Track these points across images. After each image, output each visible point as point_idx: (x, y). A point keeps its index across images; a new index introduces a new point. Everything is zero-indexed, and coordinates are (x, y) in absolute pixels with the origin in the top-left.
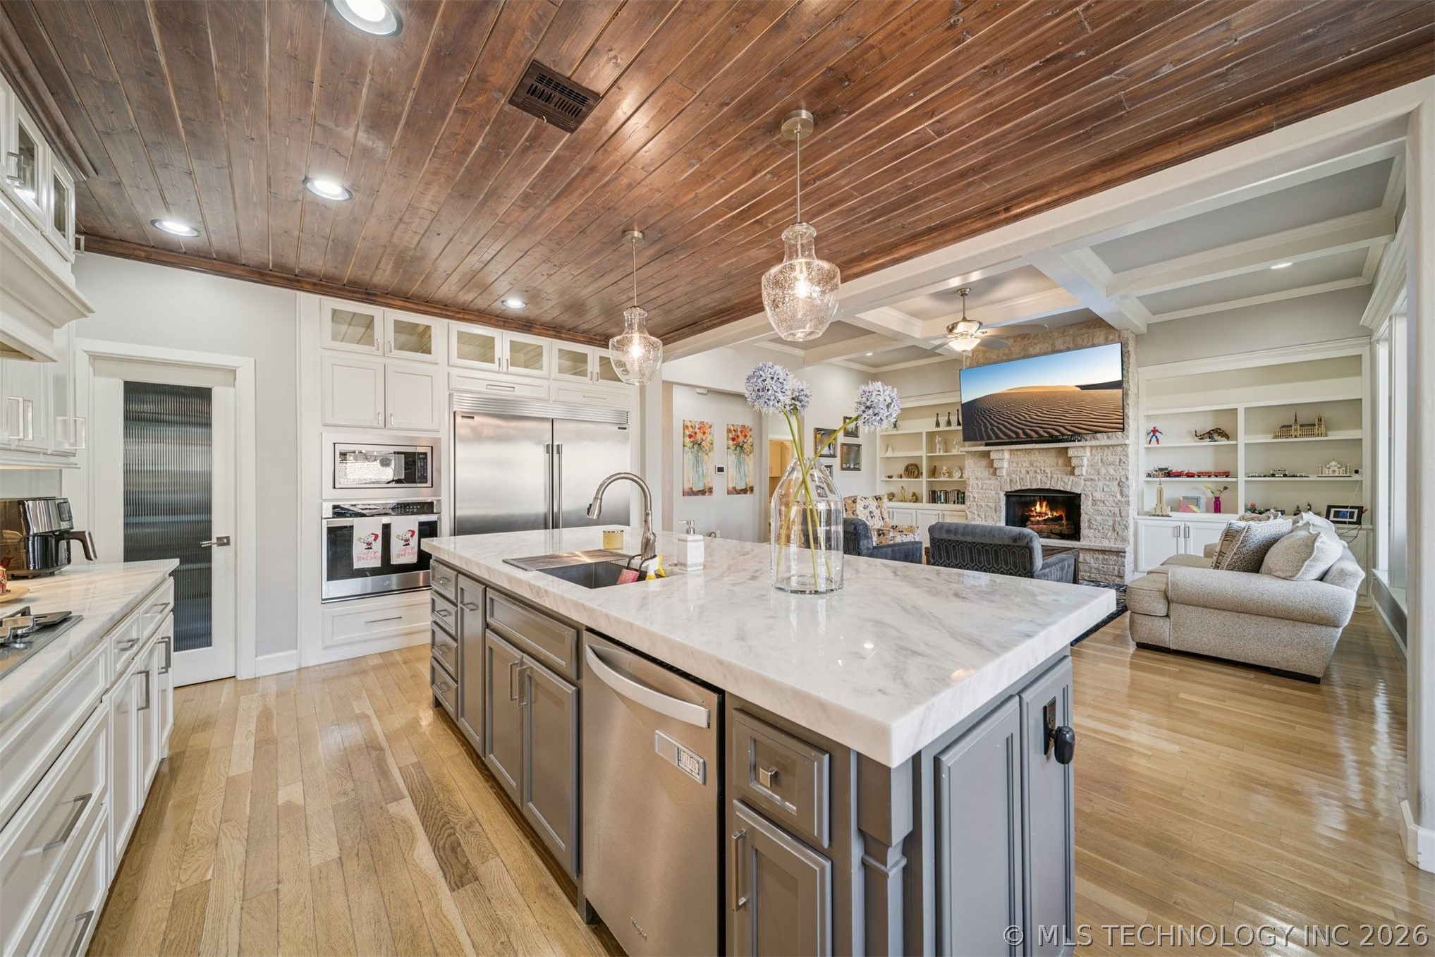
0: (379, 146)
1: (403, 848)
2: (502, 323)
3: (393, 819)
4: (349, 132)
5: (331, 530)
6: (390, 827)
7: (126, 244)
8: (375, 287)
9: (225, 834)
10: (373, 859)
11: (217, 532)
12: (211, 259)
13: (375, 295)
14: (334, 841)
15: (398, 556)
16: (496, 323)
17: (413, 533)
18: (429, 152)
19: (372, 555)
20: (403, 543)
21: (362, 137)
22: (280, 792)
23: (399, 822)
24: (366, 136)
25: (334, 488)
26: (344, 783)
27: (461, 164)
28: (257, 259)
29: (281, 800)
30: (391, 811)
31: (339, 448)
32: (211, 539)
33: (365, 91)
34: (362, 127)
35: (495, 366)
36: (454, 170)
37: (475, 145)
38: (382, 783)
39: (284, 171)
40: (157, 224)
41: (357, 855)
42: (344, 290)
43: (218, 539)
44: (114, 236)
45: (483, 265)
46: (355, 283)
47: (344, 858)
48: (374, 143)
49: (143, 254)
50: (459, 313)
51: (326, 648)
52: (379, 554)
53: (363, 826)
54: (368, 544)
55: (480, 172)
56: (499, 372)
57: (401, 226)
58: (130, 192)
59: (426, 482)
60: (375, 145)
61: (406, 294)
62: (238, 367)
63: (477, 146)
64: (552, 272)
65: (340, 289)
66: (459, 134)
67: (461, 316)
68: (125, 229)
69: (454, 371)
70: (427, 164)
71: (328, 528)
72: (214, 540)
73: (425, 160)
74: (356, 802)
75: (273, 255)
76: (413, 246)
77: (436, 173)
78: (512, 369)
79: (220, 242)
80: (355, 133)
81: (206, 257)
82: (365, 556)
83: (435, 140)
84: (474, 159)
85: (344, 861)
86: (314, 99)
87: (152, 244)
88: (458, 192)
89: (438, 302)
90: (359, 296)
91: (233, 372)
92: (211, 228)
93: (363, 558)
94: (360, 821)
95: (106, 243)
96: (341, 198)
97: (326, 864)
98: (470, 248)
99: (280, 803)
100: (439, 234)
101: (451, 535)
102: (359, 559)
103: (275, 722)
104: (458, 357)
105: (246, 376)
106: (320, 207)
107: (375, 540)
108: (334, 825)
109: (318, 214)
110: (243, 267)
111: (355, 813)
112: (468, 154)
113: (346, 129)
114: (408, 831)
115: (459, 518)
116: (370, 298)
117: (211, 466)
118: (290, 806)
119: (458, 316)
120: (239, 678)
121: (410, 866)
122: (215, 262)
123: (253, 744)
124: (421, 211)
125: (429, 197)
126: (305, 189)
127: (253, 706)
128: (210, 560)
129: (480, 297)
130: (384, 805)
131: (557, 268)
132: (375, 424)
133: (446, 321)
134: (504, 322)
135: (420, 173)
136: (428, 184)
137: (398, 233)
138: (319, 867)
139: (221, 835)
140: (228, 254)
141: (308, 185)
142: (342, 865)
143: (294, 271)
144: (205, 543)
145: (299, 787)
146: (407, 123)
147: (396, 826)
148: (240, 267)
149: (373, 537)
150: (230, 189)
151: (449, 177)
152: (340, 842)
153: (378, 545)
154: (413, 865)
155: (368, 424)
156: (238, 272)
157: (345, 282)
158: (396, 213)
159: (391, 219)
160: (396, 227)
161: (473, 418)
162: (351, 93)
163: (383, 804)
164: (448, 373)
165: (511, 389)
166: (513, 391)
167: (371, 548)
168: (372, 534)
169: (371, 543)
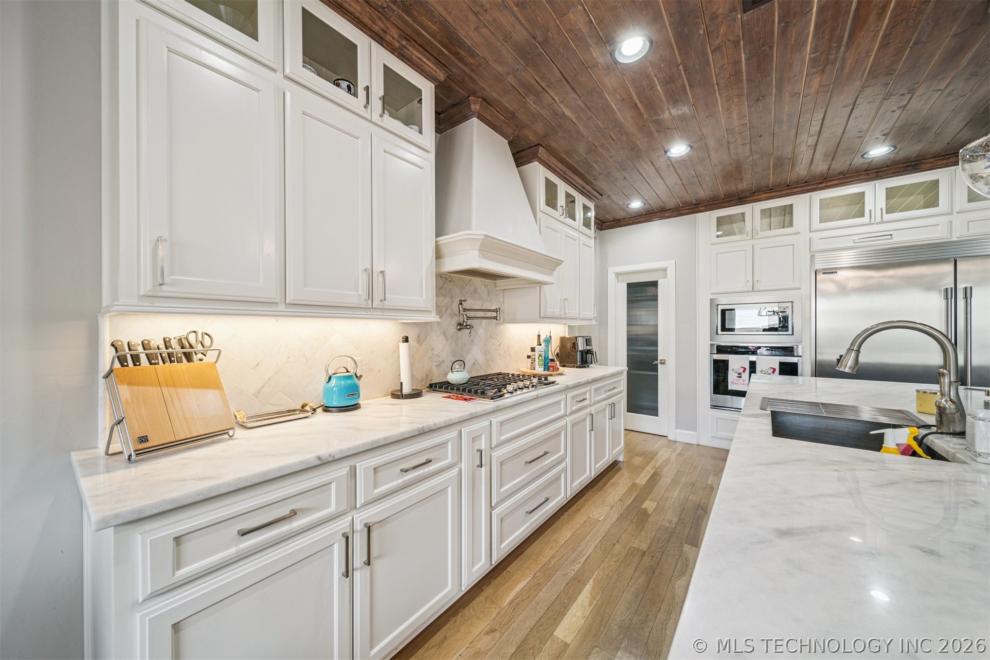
0: (685, 110)
1: (675, 573)
2: (874, 175)
3: (682, 554)
4: (667, 113)
5: (716, 361)
6: (677, 557)
7: (625, 220)
8: (743, 191)
9: (617, 506)
10: (657, 566)
11: (660, 358)
12: (655, 213)
13: (746, 197)
14: (649, 542)
16: (866, 177)
17: (775, 369)
18: (714, 90)
19: (742, 382)
21: (675, 112)
22: (646, 502)
23: (684, 558)
24: (675, 110)
26: (674, 517)
27: (741, 81)
28: (673, 204)
29: (644, 506)
30: (684, 549)
31: (721, 308)
32: (657, 360)
33: (659, 87)
34: (670, 107)
35: (865, 220)
36: (739, 88)
37: (740, 61)
38: (692, 530)
39: (654, 155)
40: (629, 206)
41: (653, 557)
42: (723, 203)
44: (621, 218)
45: (816, 138)
46: (729, 194)
47: (647, 553)
48: (681, 110)
49: (631, 222)
50: (821, 183)
51: (713, 437)
52: (747, 382)
53: (666, 545)
54: (739, 374)
55: (759, 75)
56: (871, 224)
57: (731, 146)
58: (614, 197)
59: (788, 331)
60: (683, 111)
61: (768, 187)
62: (668, 267)
63: (743, 60)
64: (905, 103)
65: (722, 203)
66: (725, 64)
67: (823, 185)
68: (621, 214)
69: (817, 236)
70: (719, 99)
71: (714, 360)
72: (659, 361)
73: (716, 97)
74: (672, 531)
75: (678, 198)
76: (748, 154)
77: (729, 99)
79: (654, 203)
80: (671, 112)
81: (653, 213)
82: (737, 382)
83: (713, 81)
84: (748, 70)
85: (646, 554)
86: (643, 111)
87: (633, 216)
88: (752, 100)
89: (797, 182)
90: (734, 202)
91: (666, 269)
92: (646, 198)
93: (736, 383)
94: (666, 542)
95: (620, 222)
96: (687, 151)
97: (638, 550)
98: (794, 131)
99: (642, 507)
100: (760, 136)
101: (812, 376)
102: (733, 383)
103: (668, 467)
104: (820, 223)
105: (671, 272)
106: (682, 162)
107: (744, 371)
108: (654, 534)
109: (682, 166)
110: (670, 211)
111: (667, 536)
112: (740, 71)
113: (664, 114)
114: (684, 566)
115: (820, 361)
116: (741, 200)
117: (657, 323)
118: (645, 510)
119: (820, 186)
120: (668, 438)
121: (670, 585)
122: (657, 214)
123: (652, 472)
124: (737, 129)
125: (735, 117)
126: (669, 157)
127: (665, 455)
128: (657, 371)
129: (834, 162)
130: (683, 543)
131: (908, 97)
132: (745, 289)
133: (808, 194)
134: (877, 172)
135: (718, 107)
136: (728, 110)
137: (732, 151)
138: (635, 548)
139: (615, 506)
140: (660, 207)
141: (668, 154)
142: (643, 556)
143: (692, 203)
144: (656, 362)
145: (654, 505)
146: (690, 86)
147: (681, 559)
148: (667, 212)
149: (742, 370)
150: (641, 177)
151: (738, 95)
152: (651, 545)
153: (746, 376)
154: (672, 586)
155: (740, 290)
156: (667, 215)
157: (723, 197)
158: (722, 140)
159: (722, 145)
160: (729, 149)
161: (837, 272)
162: (654, 95)
163: (684, 541)
164: (810, 238)
165: (890, 237)
166: (892, 238)
167: (741, 377)
168: (742, 367)
169: (741, 374)
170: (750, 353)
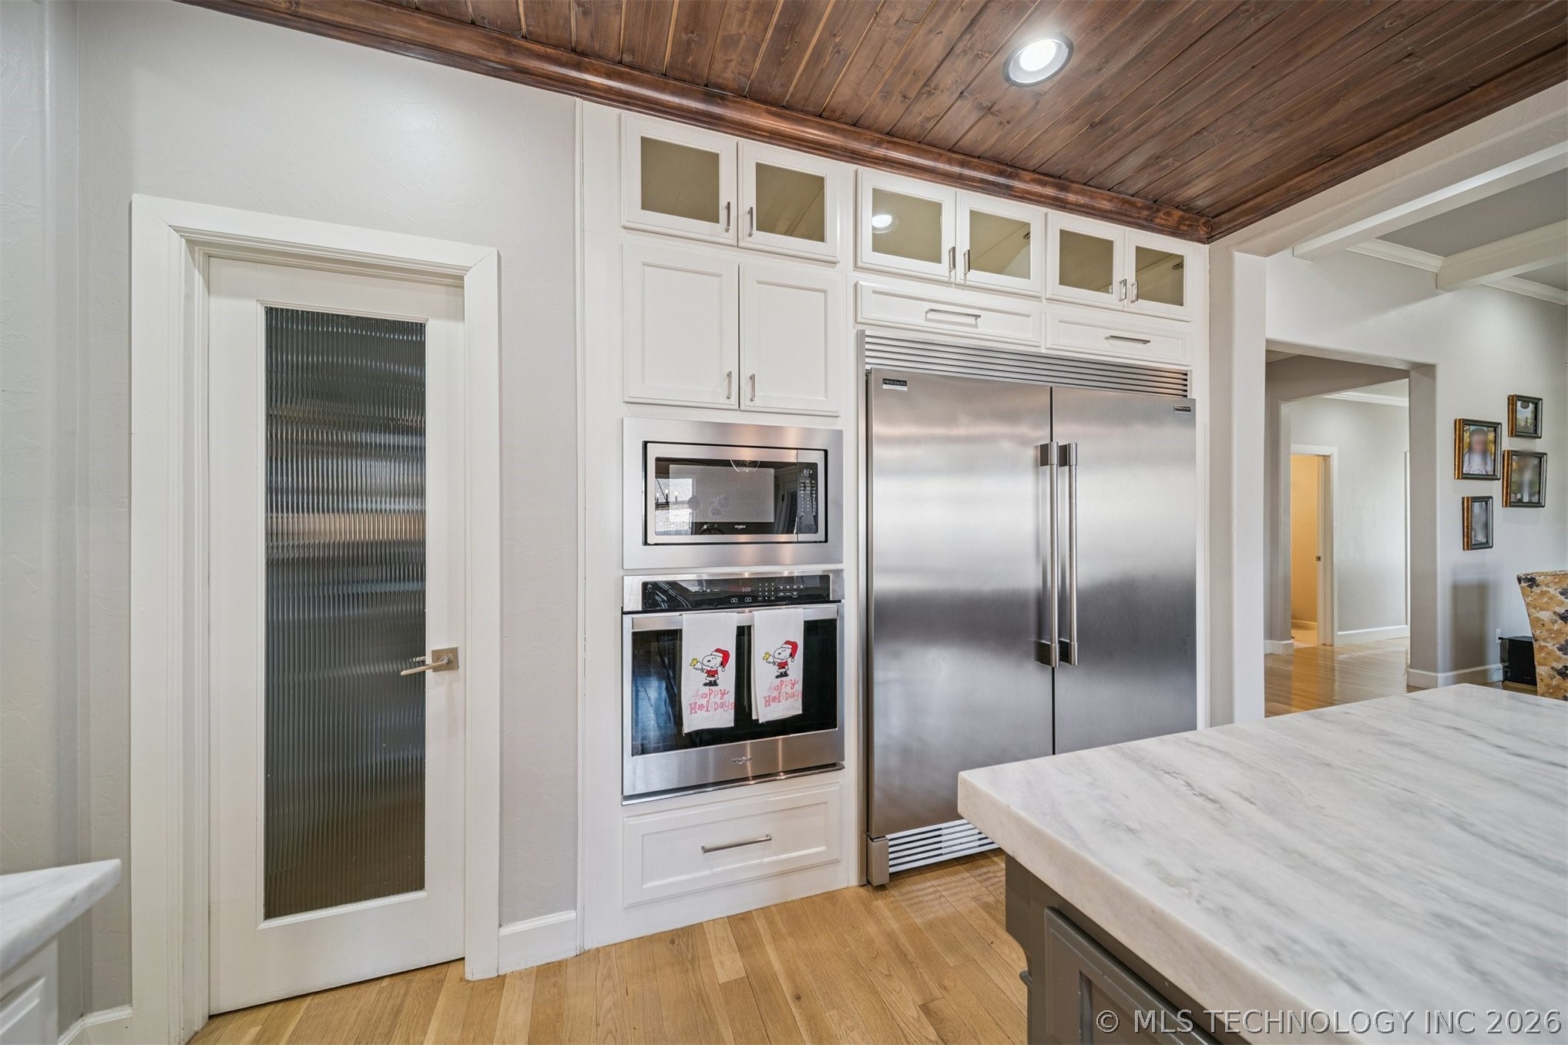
2: (958, 168)
5: (639, 638)
11: (435, 640)
15: (768, 701)
16: (946, 166)
17: (794, 646)
19: (718, 700)
20: (775, 670)
25: (646, 543)
31: (654, 452)
32: (423, 656)
35: (941, 269)
43: (437, 655)
50: (879, 142)
51: (630, 907)
52: (731, 698)
54: (710, 673)
56: (948, 284)
59: (816, 531)
62: (467, 269)
67: (882, 152)
69: (868, 282)
71: (635, 634)
72: (430, 658)
78: (977, 276)
82: (704, 701)
90: (692, 105)
91: (455, 281)
93: (701, 707)
102: (694, 708)
104: (875, 249)
105: (480, 290)
107: (723, 664)
116: (711, 108)
119: (876, 152)
132: (722, 400)
133: (852, 167)
134: (963, 163)
149: (719, 657)
153: (728, 677)
155: (708, 399)
164: (856, 285)
165: (972, 320)
166: (976, 326)
167: (714, 684)
168: (718, 650)
169: (716, 672)
170: (734, 600)
